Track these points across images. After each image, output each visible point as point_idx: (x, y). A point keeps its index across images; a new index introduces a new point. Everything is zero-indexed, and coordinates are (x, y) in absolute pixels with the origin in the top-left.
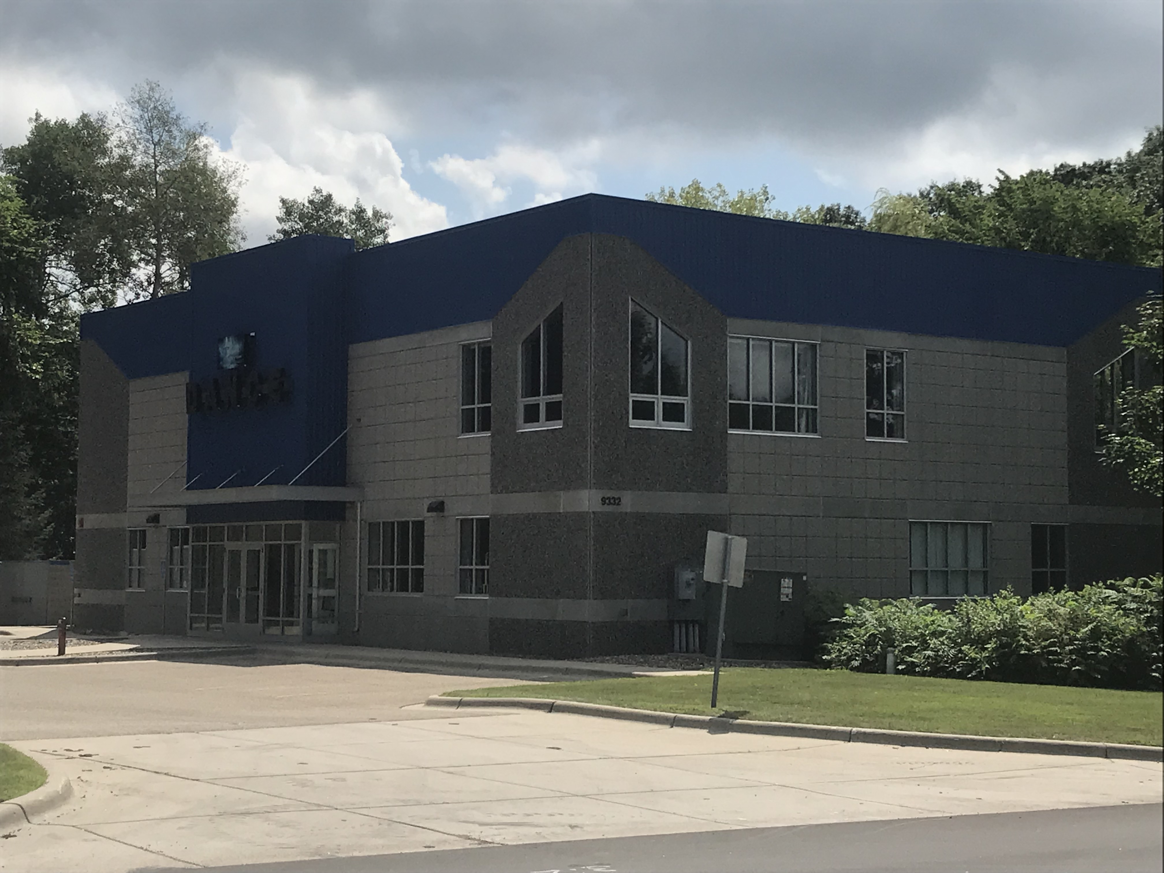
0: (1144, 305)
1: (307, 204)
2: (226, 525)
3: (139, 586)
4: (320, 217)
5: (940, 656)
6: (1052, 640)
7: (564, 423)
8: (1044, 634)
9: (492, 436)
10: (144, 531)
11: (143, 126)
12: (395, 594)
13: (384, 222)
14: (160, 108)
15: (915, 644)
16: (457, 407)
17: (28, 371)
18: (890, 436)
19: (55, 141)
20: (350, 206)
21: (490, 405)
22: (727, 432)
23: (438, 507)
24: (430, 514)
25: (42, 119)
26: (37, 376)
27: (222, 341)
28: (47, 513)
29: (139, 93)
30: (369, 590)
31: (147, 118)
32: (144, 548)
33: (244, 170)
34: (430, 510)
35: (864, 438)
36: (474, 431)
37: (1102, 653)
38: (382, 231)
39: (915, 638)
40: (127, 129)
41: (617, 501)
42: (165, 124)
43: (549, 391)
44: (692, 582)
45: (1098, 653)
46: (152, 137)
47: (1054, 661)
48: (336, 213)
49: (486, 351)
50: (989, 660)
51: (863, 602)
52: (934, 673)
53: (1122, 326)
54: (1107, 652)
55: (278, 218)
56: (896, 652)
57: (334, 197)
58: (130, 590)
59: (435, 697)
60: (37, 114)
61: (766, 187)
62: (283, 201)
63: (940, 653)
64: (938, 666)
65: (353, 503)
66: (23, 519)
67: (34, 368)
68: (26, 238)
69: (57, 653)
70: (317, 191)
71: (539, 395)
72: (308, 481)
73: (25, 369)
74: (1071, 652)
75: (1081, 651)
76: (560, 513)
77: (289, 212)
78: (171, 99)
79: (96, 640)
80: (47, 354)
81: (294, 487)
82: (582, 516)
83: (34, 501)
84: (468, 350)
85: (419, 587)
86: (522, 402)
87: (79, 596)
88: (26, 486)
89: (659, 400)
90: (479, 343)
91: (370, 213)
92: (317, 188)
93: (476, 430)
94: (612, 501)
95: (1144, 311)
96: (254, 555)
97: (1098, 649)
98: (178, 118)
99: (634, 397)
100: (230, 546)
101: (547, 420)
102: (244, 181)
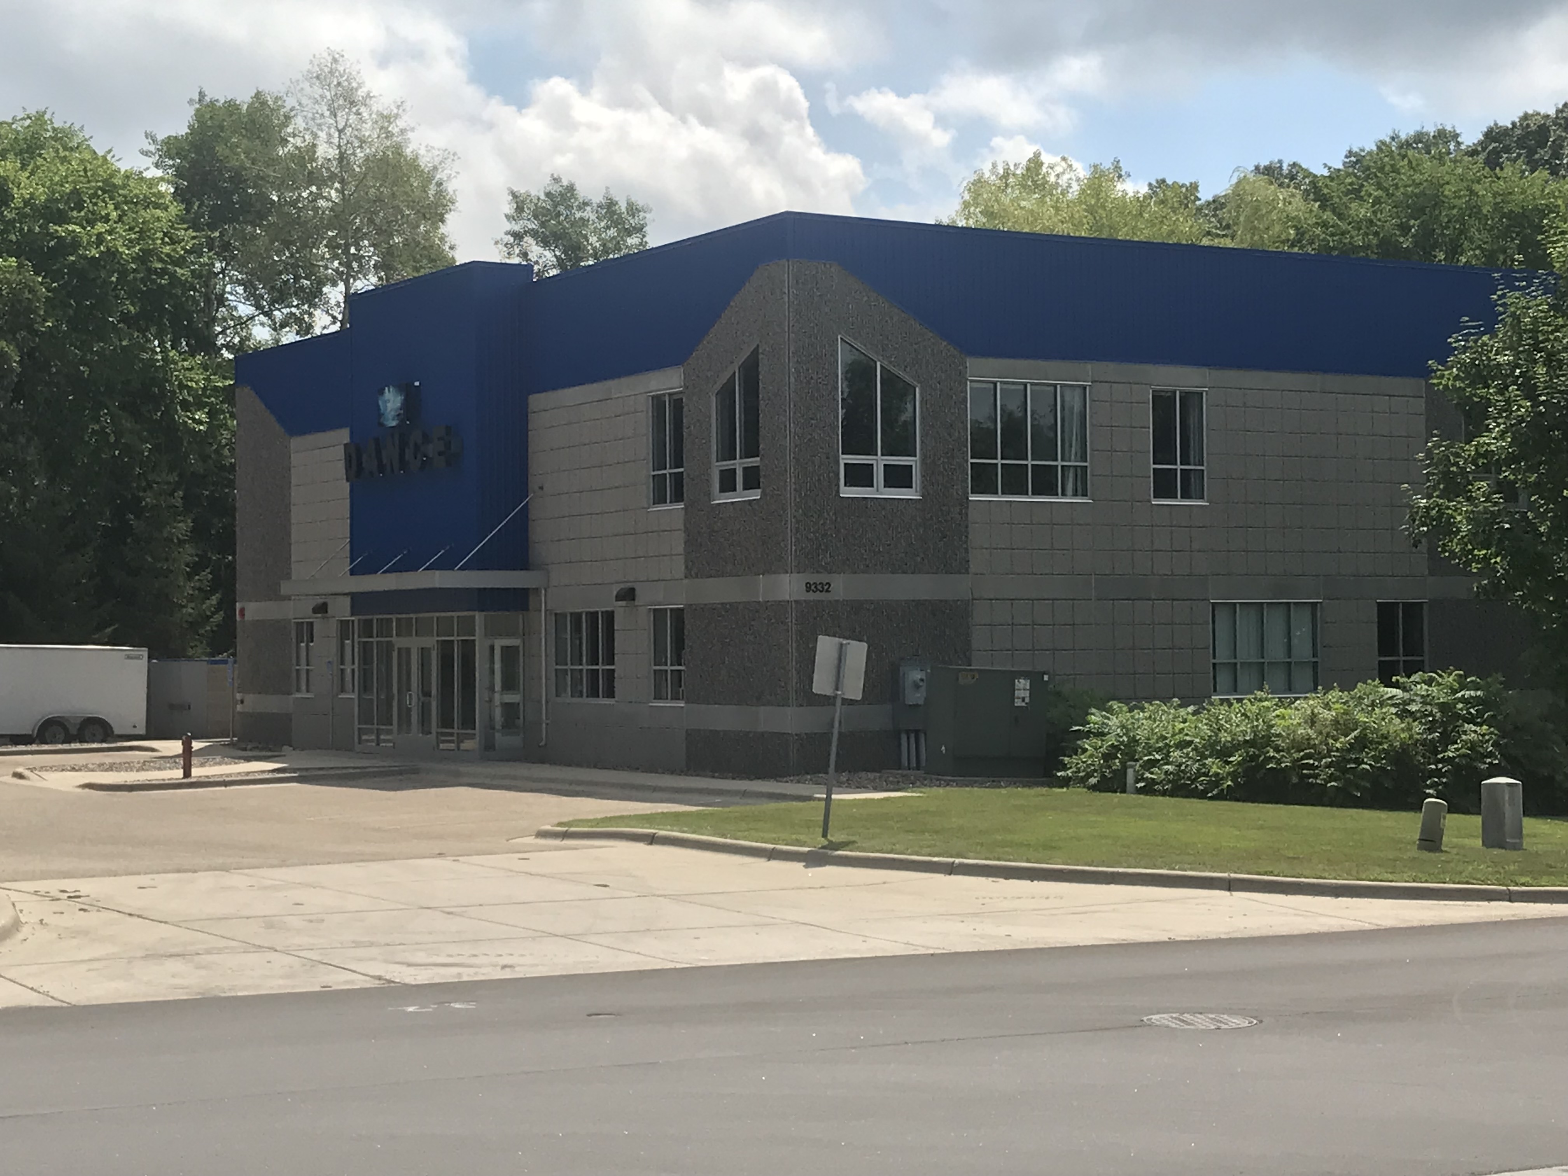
0: (1454, 336)
1: (543, 197)
2: (394, 617)
3: (308, 691)
4: (559, 214)
5: (1182, 771)
6: (1308, 751)
7: (762, 492)
8: (1298, 745)
9: (686, 509)
10: (312, 624)
11: (325, 108)
12: (585, 700)
13: (641, 217)
14: (346, 84)
15: (1158, 757)
16: (646, 472)
17: (190, 421)
18: (1186, 495)
19: (222, 128)
20: (597, 198)
21: (681, 470)
22: (967, 498)
23: (629, 595)
24: (620, 603)
25: (208, 99)
26: (202, 428)
27: (381, 392)
28: (214, 600)
29: (318, 65)
30: (557, 696)
31: (329, 98)
32: (312, 641)
33: (453, 160)
34: (619, 598)
35: (1150, 501)
36: (666, 502)
37: (1364, 766)
38: (639, 229)
39: (1159, 750)
40: (305, 113)
41: (826, 587)
42: (353, 103)
43: (747, 455)
44: (921, 684)
45: (1359, 765)
46: (336, 122)
47: (1309, 776)
48: (580, 208)
49: (678, 405)
50: (1233, 775)
51: (1111, 706)
52: (1172, 794)
53: (1430, 362)
54: (1370, 765)
55: (507, 216)
56: (1137, 768)
57: (578, 187)
58: (298, 695)
59: (548, 827)
60: (200, 93)
61: (1118, 162)
62: (514, 195)
63: (1183, 768)
64: (1179, 783)
65: (537, 590)
66: (184, 607)
67: (197, 417)
68: (181, 255)
69: (182, 776)
70: (554, 179)
71: (735, 459)
72: (481, 563)
73: (186, 419)
74: (1329, 766)
75: (1340, 765)
76: (759, 602)
77: (520, 209)
78: (359, 73)
79: (240, 758)
80: (213, 399)
81: (460, 572)
82: (781, 605)
83: (198, 584)
84: (658, 402)
85: (610, 693)
86: (717, 467)
87: (242, 702)
88: (187, 565)
89: (879, 462)
90: (670, 394)
91: (623, 206)
92: (555, 176)
93: (668, 501)
94: (819, 587)
95: (1455, 342)
96: (424, 652)
97: (1360, 762)
98: (369, 96)
99: (846, 459)
100: (400, 642)
101: (745, 489)
102: (454, 174)
